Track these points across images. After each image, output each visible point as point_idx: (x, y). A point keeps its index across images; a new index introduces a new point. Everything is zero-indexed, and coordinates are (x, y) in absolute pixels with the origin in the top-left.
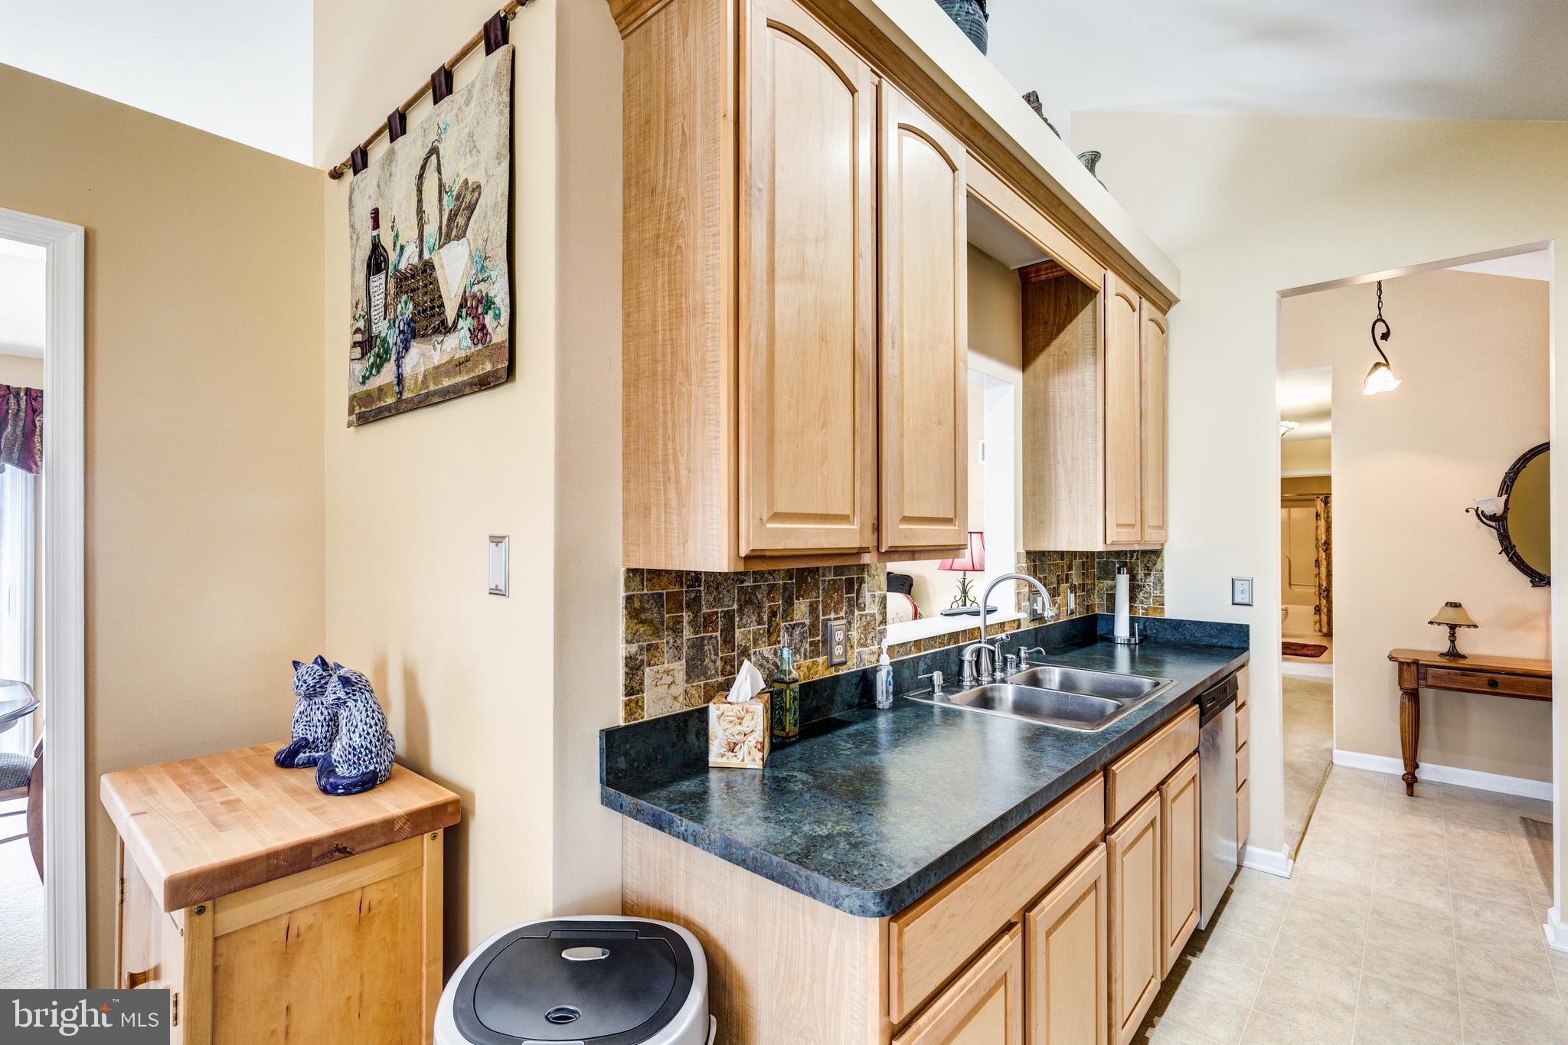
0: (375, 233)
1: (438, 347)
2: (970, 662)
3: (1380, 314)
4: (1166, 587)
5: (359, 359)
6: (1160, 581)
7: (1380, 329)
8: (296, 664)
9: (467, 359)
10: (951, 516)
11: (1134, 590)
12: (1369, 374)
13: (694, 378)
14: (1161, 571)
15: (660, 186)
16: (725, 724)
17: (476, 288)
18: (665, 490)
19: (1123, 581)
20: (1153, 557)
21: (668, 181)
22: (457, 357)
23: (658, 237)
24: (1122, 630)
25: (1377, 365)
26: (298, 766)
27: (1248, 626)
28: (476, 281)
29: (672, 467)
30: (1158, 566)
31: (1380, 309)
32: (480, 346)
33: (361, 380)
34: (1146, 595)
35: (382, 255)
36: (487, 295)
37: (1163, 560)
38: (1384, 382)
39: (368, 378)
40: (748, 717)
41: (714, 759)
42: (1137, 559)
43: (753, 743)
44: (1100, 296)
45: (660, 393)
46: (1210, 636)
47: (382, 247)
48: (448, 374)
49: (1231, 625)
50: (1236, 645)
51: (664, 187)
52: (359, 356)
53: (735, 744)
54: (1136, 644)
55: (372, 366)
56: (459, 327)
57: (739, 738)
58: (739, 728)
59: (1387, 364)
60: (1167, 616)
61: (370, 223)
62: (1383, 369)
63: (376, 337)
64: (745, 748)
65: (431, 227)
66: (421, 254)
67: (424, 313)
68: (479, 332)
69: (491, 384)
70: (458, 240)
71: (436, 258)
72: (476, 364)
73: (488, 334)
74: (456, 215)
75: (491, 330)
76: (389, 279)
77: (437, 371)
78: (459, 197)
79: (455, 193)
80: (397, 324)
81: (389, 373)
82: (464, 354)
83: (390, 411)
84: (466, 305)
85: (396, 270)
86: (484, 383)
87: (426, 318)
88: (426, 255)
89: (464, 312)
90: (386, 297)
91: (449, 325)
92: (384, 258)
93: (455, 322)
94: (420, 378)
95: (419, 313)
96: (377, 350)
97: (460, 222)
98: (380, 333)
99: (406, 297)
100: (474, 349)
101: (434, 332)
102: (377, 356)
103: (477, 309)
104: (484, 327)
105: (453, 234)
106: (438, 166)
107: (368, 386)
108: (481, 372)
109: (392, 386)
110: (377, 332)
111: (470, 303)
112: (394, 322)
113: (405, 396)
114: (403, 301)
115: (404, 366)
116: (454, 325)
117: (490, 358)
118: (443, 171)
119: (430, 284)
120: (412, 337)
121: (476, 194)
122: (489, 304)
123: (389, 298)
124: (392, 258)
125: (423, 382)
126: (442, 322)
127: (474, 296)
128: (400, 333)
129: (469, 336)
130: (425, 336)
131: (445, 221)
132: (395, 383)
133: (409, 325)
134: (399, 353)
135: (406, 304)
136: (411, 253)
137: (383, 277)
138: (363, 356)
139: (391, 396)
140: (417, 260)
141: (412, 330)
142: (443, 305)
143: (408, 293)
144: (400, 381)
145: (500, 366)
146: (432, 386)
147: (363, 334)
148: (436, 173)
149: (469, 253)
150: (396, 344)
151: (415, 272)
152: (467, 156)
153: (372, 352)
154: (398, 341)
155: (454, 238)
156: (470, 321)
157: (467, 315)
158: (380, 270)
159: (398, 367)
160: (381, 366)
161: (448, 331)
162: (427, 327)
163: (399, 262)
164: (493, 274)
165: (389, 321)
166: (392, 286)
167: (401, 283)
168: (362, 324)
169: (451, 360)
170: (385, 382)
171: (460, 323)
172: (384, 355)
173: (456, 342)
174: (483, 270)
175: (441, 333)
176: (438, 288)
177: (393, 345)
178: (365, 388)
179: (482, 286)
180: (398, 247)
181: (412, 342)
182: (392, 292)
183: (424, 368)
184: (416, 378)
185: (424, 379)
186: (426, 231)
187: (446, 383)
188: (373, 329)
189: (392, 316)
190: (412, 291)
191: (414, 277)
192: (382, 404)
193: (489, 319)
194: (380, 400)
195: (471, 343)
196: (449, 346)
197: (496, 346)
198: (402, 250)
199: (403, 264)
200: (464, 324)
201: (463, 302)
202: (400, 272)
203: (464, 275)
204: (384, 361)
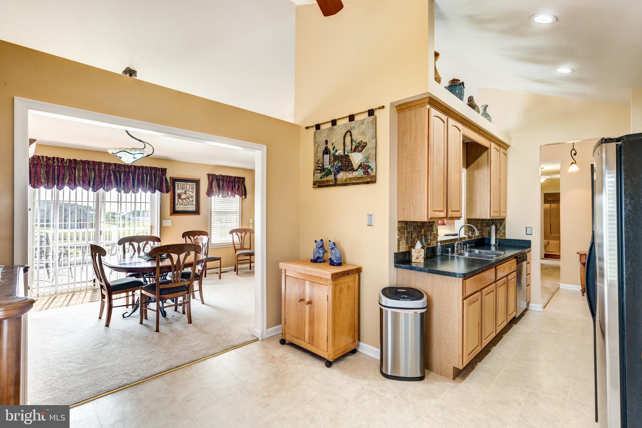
0: (326, 145)
1: (351, 174)
2: (456, 246)
3: (573, 148)
4: (506, 230)
5: (319, 173)
6: (504, 228)
7: (574, 152)
8: (316, 241)
9: (361, 177)
10: (459, 210)
11: (497, 230)
12: (570, 166)
13: (417, 184)
14: (505, 225)
15: (408, 146)
16: (416, 253)
17: (365, 163)
18: (409, 205)
19: (493, 227)
20: (502, 221)
21: (411, 145)
22: (358, 176)
23: (408, 155)
24: (493, 242)
25: (572, 163)
26: (318, 262)
27: (531, 241)
29: (411, 201)
30: (504, 223)
31: (573, 146)
32: (366, 175)
33: (320, 178)
34: (500, 232)
36: (369, 165)
37: (505, 222)
38: (574, 168)
39: (323, 178)
40: (421, 252)
41: (413, 260)
42: (497, 221)
43: (422, 257)
44: (489, 150)
45: (408, 186)
46: (520, 244)
47: (328, 149)
48: (354, 180)
49: (526, 240)
50: (527, 246)
51: (409, 146)
53: (418, 257)
54: (497, 246)
55: (324, 175)
56: (358, 170)
57: (419, 256)
58: (419, 254)
59: (576, 163)
60: (507, 238)
61: (325, 143)
62: (574, 165)
63: (326, 169)
64: (420, 258)
65: (348, 148)
66: (344, 153)
67: (345, 165)
68: (366, 173)
69: (369, 183)
70: (359, 152)
71: (350, 155)
72: (365, 179)
73: (369, 173)
74: (358, 147)
75: (370, 173)
76: (331, 156)
77: (350, 179)
78: (359, 143)
79: (357, 142)
80: (334, 167)
81: (331, 177)
82: (360, 176)
83: (331, 186)
84: (362, 166)
85: (334, 155)
86: (368, 183)
87: (346, 167)
88: (346, 153)
89: (361, 168)
90: (330, 160)
91: (355, 170)
92: (329, 151)
93: (357, 169)
94: (344, 180)
95: (343, 165)
96: (326, 172)
97: (360, 149)
98: (328, 168)
99: (338, 161)
100: (364, 176)
101: (349, 170)
102: (327, 173)
103: (366, 168)
104: (368, 171)
105: (357, 151)
106: (351, 135)
107: (322, 179)
108: (367, 181)
109: (332, 180)
110: (326, 168)
111: (363, 166)
112: (333, 166)
113: (338, 183)
114: (337, 162)
115: (337, 176)
116: (357, 170)
117: (370, 178)
118: (353, 137)
119: (348, 160)
120: (341, 170)
121: (365, 144)
122: (369, 167)
123: (331, 160)
124: (332, 152)
125: (345, 181)
126: (352, 169)
127: (364, 165)
128: (336, 169)
129: (362, 173)
130: (346, 171)
131: (353, 147)
132: (334, 179)
133: (339, 167)
134: (335, 173)
135: (338, 163)
136: (340, 152)
137: (328, 155)
138: (321, 172)
139: (332, 182)
140: (342, 154)
141: (341, 169)
142: (352, 165)
143: (339, 160)
144: (336, 179)
145: (373, 180)
146: (348, 182)
147: (321, 167)
148: (350, 136)
149: (363, 156)
150: (334, 171)
151: (342, 156)
152: (362, 135)
153: (324, 172)
154: (335, 170)
155: (357, 152)
156: (363, 170)
157: (362, 168)
158: (328, 154)
159: (335, 176)
160: (328, 175)
161: (355, 171)
162: (347, 169)
163: (335, 153)
164: (371, 161)
165: (331, 166)
166: (332, 158)
167: (336, 158)
168: (321, 165)
169: (356, 177)
170: (330, 179)
171: (359, 170)
172: (329, 173)
173: (358, 173)
174: (367, 160)
175: (352, 171)
176: (351, 161)
177: (333, 171)
178: (321, 180)
179: (367, 163)
180: (335, 150)
181: (341, 171)
182: (332, 159)
183: (345, 178)
184: (342, 179)
185: (346, 179)
186: (346, 148)
187: (354, 182)
188: (325, 167)
189: (332, 165)
190: (340, 160)
191: (341, 157)
192: (328, 184)
193: (369, 170)
194: (327, 183)
195: (363, 174)
196: (355, 174)
197: (372, 176)
198: (336, 151)
199: (337, 154)
200: (360, 170)
201: (360, 166)
202: (336, 155)
203: (360, 160)
204: (329, 174)
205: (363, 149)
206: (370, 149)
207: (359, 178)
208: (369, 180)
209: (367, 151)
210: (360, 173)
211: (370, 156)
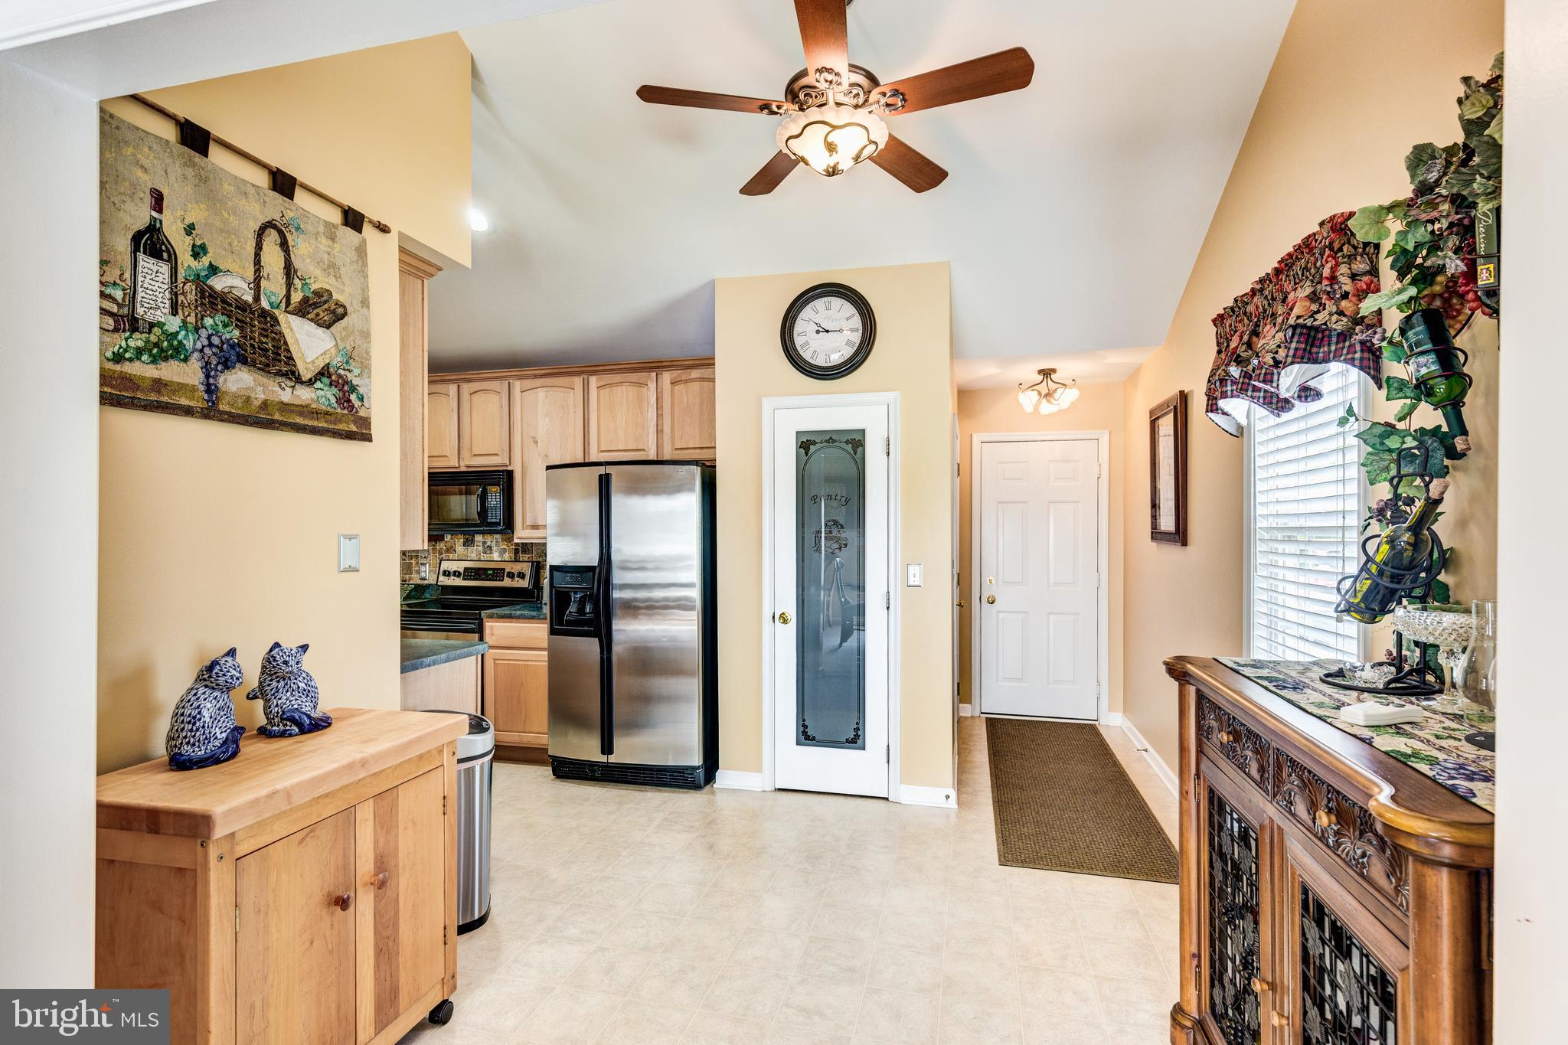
0: (154, 215)
1: (288, 389)
5: (109, 331)
9: (327, 413)
17: (341, 372)
22: (314, 407)
28: (342, 367)
32: (346, 412)
35: (163, 243)
36: (351, 380)
39: (131, 360)
47: (165, 237)
48: (301, 414)
52: (112, 328)
55: (139, 352)
56: (315, 386)
61: (148, 199)
63: (152, 325)
65: (274, 286)
66: (257, 299)
67: (259, 348)
68: (344, 401)
69: (355, 439)
70: (319, 325)
71: (282, 317)
72: (340, 421)
73: (353, 406)
74: (315, 305)
75: (356, 406)
76: (181, 278)
77: (285, 407)
78: (317, 293)
79: (314, 287)
80: (204, 333)
81: (188, 373)
82: (324, 408)
83: (188, 412)
84: (329, 377)
85: (198, 280)
86: (349, 436)
87: (267, 357)
88: (265, 304)
89: (326, 380)
90: (174, 295)
91: (304, 379)
92: (168, 252)
93: (310, 380)
94: (257, 403)
95: (252, 346)
96: (153, 339)
97: (322, 314)
98: (164, 324)
99: (224, 318)
100: (339, 410)
101: (279, 374)
102: (156, 345)
103: (343, 386)
104: (349, 401)
105: (309, 316)
106: (284, 245)
107: (128, 368)
108: (346, 429)
109: (193, 389)
110: (150, 317)
111: (334, 378)
112: (197, 330)
113: (223, 407)
114: (217, 318)
115: (221, 379)
116: (310, 383)
117: (355, 422)
118: (292, 256)
119: (272, 332)
120: (239, 361)
121: (340, 311)
122: (353, 389)
123: (181, 298)
124: (185, 259)
125: (260, 407)
126: (293, 373)
127: (340, 376)
128: (211, 345)
129: (333, 400)
130: (265, 369)
131: (296, 297)
132: (202, 388)
133: (232, 347)
134: (208, 363)
135: (225, 326)
136: (234, 282)
137: (165, 269)
138: (116, 330)
139: (192, 398)
140: (248, 298)
141: (238, 355)
142: (293, 360)
143: (229, 316)
144: (211, 389)
145: (364, 431)
146: (277, 417)
147: (118, 304)
148: (278, 248)
149: (334, 343)
150: (201, 351)
151: (243, 306)
152: (329, 274)
153: (136, 335)
154: (207, 351)
155: (312, 320)
156: (335, 390)
157: (331, 385)
158: (161, 258)
159: (208, 376)
160: (166, 359)
161: (302, 383)
162: (268, 365)
163: (207, 277)
164: (356, 372)
165: (184, 322)
166: (191, 294)
167: (212, 300)
168: (118, 294)
169: (306, 407)
170: (176, 379)
171: (318, 385)
172: (169, 350)
173: (313, 396)
174: (347, 362)
175: (290, 379)
176: (286, 343)
177: (195, 350)
178: (118, 367)
179: (347, 373)
180: (205, 261)
181: (238, 365)
182: (191, 297)
183: (262, 397)
184: (248, 398)
185: (265, 405)
186: (263, 283)
187: (300, 420)
188: (140, 311)
189: (191, 319)
190: (237, 319)
191: (244, 310)
192: (165, 399)
193: (353, 397)
194: (159, 392)
195: (335, 405)
196: (304, 395)
197: (361, 418)
198: (213, 270)
199: (219, 284)
200: (326, 388)
201: (324, 373)
202: (210, 287)
203: (325, 353)
204: (172, 357)
205: (335, 322)
206: (357, 333)
207: (316, 414)
208: (353, 428)
209: (349, 336)
210: (322, 396)
211: (355, 355)
